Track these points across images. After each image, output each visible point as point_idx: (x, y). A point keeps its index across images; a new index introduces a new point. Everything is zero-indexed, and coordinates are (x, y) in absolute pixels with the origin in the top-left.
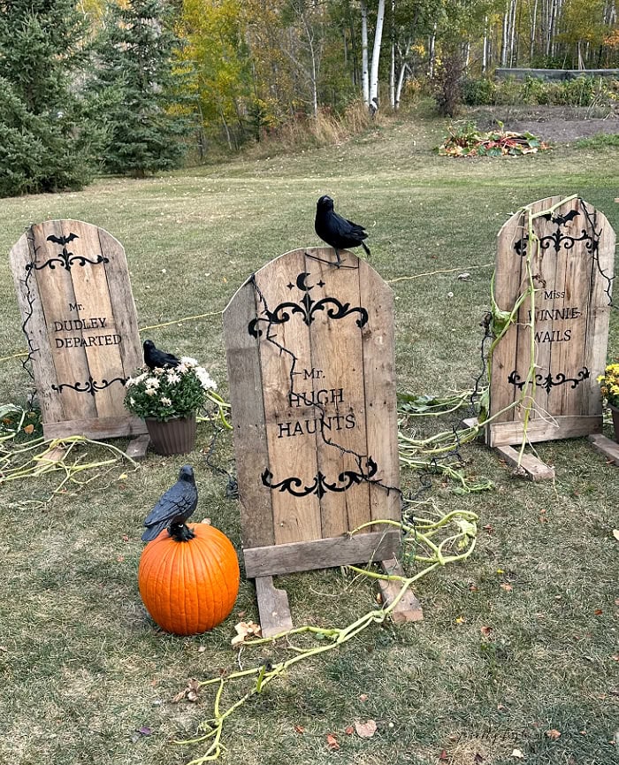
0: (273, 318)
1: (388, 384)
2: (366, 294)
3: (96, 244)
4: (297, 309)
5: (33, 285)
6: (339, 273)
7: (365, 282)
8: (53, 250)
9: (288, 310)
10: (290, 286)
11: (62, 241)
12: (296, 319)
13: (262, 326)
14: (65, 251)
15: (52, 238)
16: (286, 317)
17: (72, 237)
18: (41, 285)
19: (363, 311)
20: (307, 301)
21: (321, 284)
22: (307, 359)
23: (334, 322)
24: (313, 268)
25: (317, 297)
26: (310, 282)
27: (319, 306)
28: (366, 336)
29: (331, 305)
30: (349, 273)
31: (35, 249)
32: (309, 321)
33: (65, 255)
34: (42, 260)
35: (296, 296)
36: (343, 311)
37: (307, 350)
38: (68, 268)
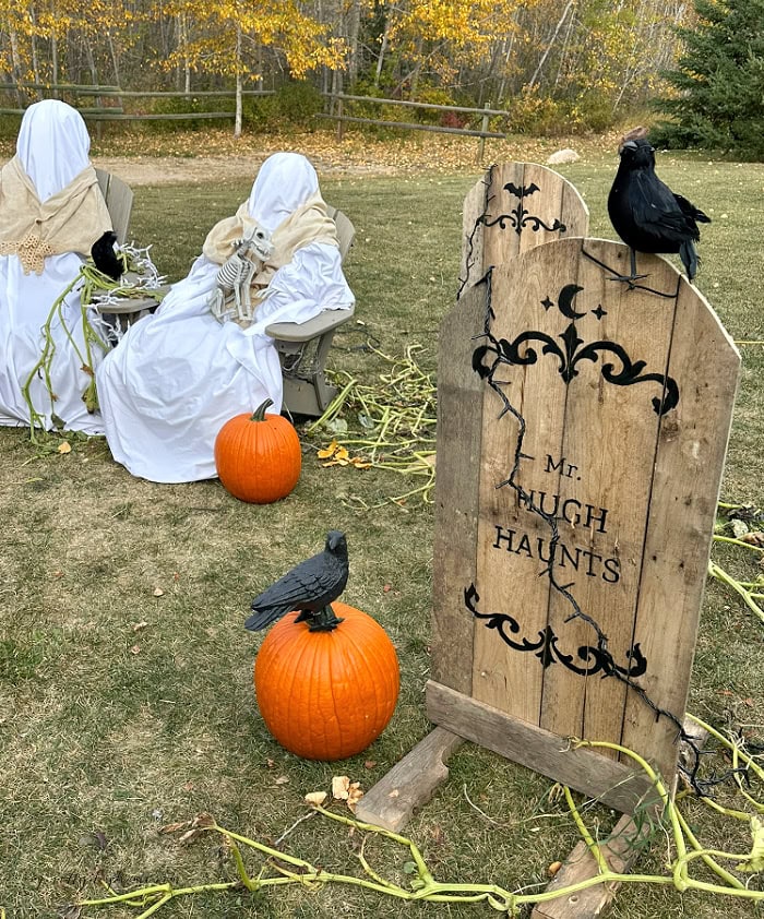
0: (510, 352)
1: (694, 534)
2: (682, 353)
3: (557, 203)
4: (551, 347)
5: (478, 246)
6: (636, 299)
7: (685, 331)
8: (508, 203)
9: (537, 345)
10: (547, 304)
11: (521, 192)
12: (547, 364)
13: (489, 359)
14: (520, 207)
15: (510, 187)
16: (531, 357)
17: (534, 188)
18: (487, 245)
19: (671, 385)
20: (571, 336)
21: (600, 313)
22: (555, 439)
23: (611, 390)
24: (590, 278)
25: (588, 333)
26: (583, 303)
27: (589, 353)
28: (667, 433)
29: (610, 357)
30: (655, 303)
31: (489, 199)
32: (568, 374)
33: (520, 212)
34: (494, 214)
35: (553, 323)
36: (632, 373)
37: (557, 424)
38: (519, 231)
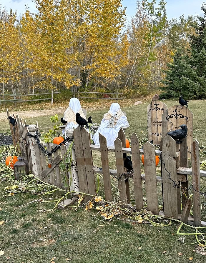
0: (170, 117)
1: (191, 132)
2: (187, 114)
3: (162, 106)
4: (174, 116)
5: (150, 113)
6: (182, 110)
7: (187, 112)
8: (155, 107)
9: (173, 116)
10: (174, 111)
11: (156, 105)
12: (174, 117)
13: (168, 118)
14: (157, 107)
15: (155, 104)
16: (172, 117)
17: (158, 104)
18: (151, 113)
19: (187, 117)
20: (176, 114)
21: (179, 111)
22: (176, 125)
23: (181, 119)
24: (178, 108)
26: (177, 111)
27: (178, 115)
28: (187, 122)
29: (181, 116)
30: (184, 110)
31: (151, 106)
32: (176, 118)
33: (157, 108)
34: (152, 108)
35: (174, 113)
36: (183, 117)
37: (176, 123)
38: (157, 110)
